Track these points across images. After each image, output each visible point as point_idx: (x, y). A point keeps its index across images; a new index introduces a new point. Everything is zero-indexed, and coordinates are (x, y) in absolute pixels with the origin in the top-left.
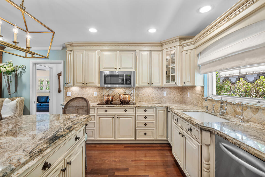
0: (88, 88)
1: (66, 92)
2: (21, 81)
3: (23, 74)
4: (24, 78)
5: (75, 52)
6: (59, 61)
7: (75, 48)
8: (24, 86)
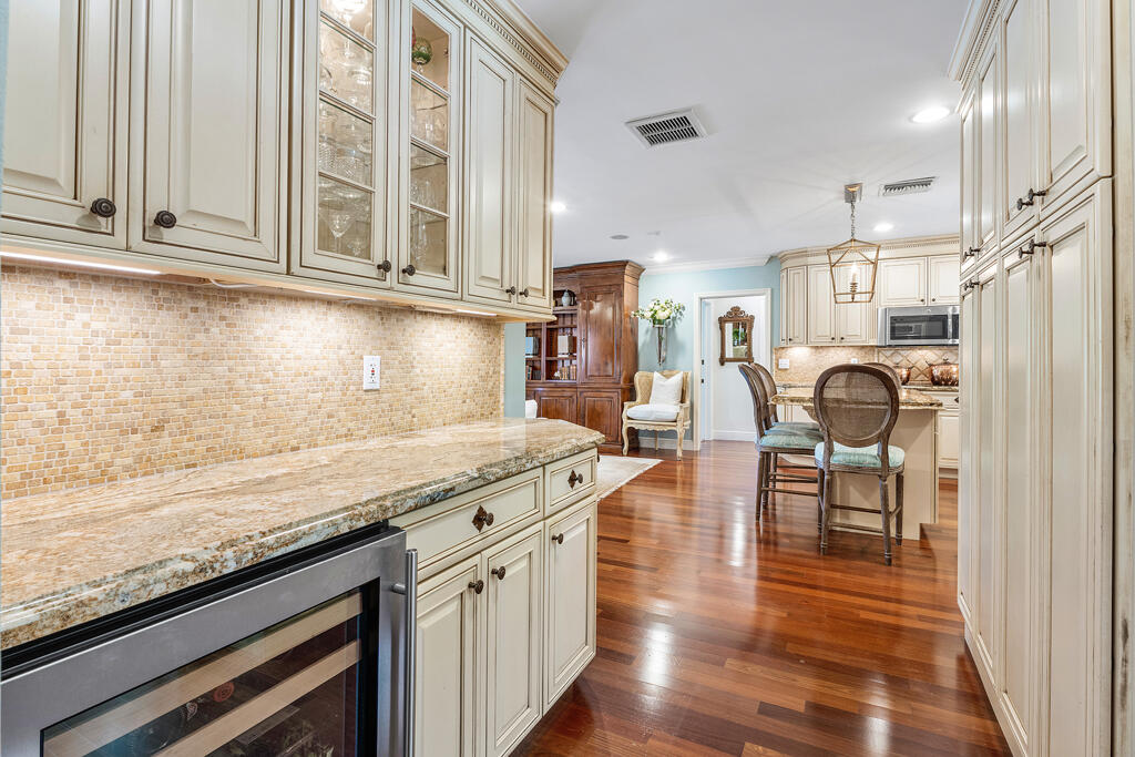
0: (832, 350)
1: (778, 360)
2: (675, 337)
3: (679, 321)
4: (682, 330)
5: (812, 270)
6: (761, 291)
7: (811, 260)
8: (679, 347)
